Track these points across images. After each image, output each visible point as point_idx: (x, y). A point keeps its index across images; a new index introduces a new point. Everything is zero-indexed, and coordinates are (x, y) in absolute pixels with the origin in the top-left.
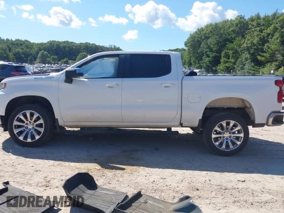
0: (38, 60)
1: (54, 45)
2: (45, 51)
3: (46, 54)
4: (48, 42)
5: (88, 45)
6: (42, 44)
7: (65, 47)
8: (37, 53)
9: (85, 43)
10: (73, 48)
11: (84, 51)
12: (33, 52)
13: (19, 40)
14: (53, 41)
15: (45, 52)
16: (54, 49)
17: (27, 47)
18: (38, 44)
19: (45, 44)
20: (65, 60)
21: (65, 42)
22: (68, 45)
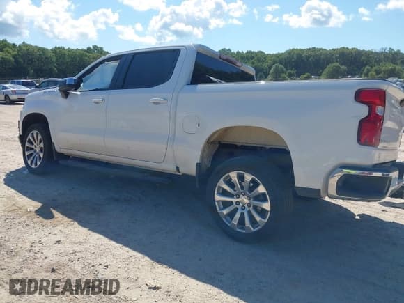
0: (269, 77)
1: (293, 56)
2: (281, 63)
3: (281, 68)
4: (286, 52)
5: (345, 51)
6: (278, 55)
7: (308, 57)
8: (270, 68)
9: (340, 49)
10: (320, 58)
11: (337, 62)
12: (265, 66)
13: (251, 52)
14: (293, 50)
15: (280, 66)
16: (293, 60)
17: (259, 60)
18: (273, 55)
19: (283, 54)
20: (305, 76)
21: (310, 49)
22: (313, 53)
